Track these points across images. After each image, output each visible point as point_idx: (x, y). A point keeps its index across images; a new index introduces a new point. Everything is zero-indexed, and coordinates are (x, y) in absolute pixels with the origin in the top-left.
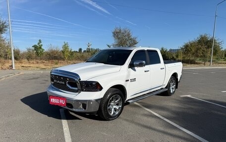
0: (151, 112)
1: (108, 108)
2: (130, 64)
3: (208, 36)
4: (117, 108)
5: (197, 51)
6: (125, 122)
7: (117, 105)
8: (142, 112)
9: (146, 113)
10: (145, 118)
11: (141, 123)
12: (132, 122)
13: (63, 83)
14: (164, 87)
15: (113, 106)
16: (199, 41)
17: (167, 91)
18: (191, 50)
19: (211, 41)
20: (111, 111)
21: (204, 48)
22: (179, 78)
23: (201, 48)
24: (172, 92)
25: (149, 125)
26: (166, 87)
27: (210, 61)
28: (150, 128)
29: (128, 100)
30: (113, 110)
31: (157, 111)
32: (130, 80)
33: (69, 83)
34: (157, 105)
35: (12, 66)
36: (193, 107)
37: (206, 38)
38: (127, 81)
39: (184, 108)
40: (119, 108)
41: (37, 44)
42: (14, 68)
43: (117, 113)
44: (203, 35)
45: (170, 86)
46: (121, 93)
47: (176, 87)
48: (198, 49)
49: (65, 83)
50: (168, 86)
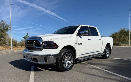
0: (95, 66)
1: (63, 62)
2: (77, 34)
3: (125, 29)
4: (70, 62)
5: (119, 38)
6: (75, 72)
7: (70, 60)
8: (88, 67)
9: (91, 67)
10: (90, 70)
11: (87, 72)
12: (81, 72)
13: (32, 45)
14: (102, 52)
15: (66, 61)
16: (120, 32)
17: (104, 55)
18: (116, 37)
19: (128, 32)
20: (65, 64)
21: (123, 36)
22: (111, 47)
23: (122, 36)
24: (107, 56)
25: (93, 73)
26: (103, 53)
27: (128, 44)
28: (94, 75)
29: (78, 58)
30: (67, 64)
31: (98, 66)
32: (78, 44)
33: (35, 44)
34: (98, 63)
35: (11, 48)
36: (124, 63)
37: (124, 30)
38: (76, 44)
39: (118, 64)
40: (71, 63)
41: (26, 36)
42: (12, 49)
43: (70, 66)
44: (122, 29)
45: (106, 52)
46: (72, 52)
47: (110, 53)
48: (120, 37)
49: (33, 45)
50: (105, 52)
